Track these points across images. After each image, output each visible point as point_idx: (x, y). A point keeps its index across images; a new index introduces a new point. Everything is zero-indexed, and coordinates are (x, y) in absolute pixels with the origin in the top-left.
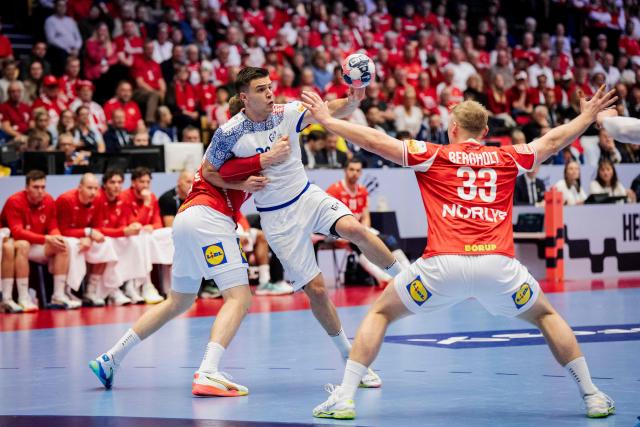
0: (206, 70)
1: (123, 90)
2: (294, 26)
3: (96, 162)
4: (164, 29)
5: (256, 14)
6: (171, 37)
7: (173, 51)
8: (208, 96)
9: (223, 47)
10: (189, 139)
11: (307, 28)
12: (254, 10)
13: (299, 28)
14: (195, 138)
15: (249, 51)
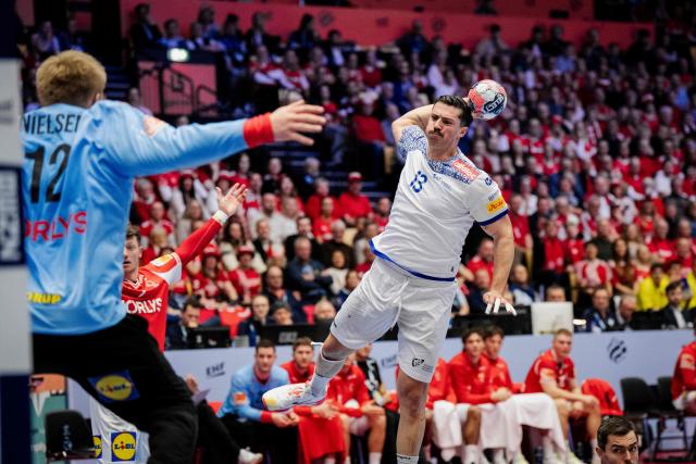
0: (572, 224)
1: (486, 249)
2: (667, 174)
3: (459, 325)
4: (527, 181)
5: (625, 162)
6: (535, 191)
7: (538, 204)
8: (575, 251)
9: (594, 199)
10: (554, 299)
11: (681, 176)
12: (623, 157)
13: (672, 176)
14: (560, 297)
15: (618, 202)
